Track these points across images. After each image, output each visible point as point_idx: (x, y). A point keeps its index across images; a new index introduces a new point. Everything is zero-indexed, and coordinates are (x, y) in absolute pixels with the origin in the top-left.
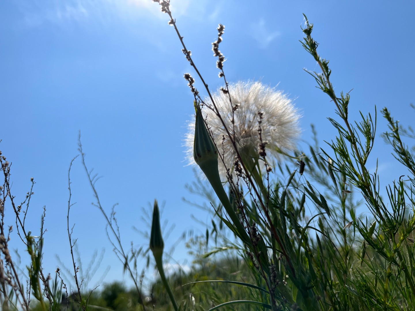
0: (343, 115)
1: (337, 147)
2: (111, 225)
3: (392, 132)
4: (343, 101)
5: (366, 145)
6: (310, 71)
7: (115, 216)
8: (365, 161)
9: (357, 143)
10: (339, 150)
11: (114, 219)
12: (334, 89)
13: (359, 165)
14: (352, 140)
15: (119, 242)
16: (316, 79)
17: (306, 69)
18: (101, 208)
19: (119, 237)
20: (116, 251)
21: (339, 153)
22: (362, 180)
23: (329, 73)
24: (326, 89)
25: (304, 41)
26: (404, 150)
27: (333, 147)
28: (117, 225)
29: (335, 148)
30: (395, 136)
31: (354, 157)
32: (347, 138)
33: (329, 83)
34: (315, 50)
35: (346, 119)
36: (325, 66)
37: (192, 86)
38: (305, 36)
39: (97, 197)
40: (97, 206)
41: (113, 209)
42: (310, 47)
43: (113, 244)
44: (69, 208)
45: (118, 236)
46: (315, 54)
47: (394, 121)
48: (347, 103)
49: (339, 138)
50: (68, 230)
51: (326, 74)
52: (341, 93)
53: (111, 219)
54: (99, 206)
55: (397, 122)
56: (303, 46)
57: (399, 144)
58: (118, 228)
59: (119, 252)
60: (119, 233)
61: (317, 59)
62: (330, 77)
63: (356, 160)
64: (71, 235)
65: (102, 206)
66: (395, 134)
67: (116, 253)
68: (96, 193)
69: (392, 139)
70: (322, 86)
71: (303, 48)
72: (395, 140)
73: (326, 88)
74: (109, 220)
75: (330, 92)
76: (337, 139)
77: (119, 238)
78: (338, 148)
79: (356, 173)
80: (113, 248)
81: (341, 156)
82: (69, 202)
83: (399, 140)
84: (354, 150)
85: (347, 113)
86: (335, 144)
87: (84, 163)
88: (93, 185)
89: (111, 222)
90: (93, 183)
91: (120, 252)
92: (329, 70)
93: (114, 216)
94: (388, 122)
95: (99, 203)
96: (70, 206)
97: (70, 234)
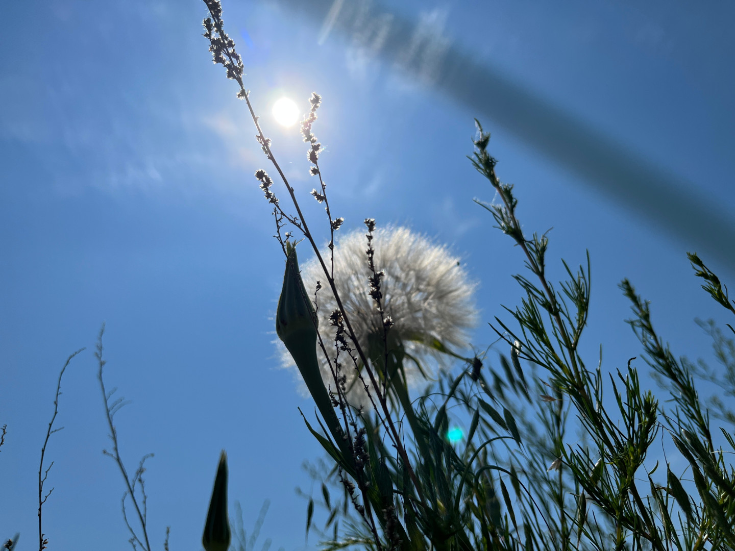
0: (537, 268)
1: (524, 316)
2: (132, 492)
3: (638, 318)
4: (535, 246)
5: (577, 318)
6: (483, 203)
7: (143, 476)
8: (576, 344)
9: (560, 314)
10: (528, 322)
11: (140, 480)
12: (522, 227)
13: (566, 350)
14: (553, 309)
15: (144, 525)
16: (494, 214)
17: (478, 200)
18: (118, 460)
19: (145, 516)
20: (136, 543)
21: (529, 327)
22: (571, 375)
23: (513, 204)
24: (510, 230)
25: (473, 157)
26: (661, 349)
27: (517, 316)
28: (143, 492)
29: (520, 317)
30: (643, 326)
31: (556, 335)
32: (544, 305)
33: (513, 219)
34: (492, 170)
35: (541, 275)
36: (507, 194)
37: (267, 189)
38: (478, 150)
39: (115, 438)
40: (112, 456)
41: (141, 464)
42: (483, 165)
43: (131, 530)
44: (48, 436)
45: (142, 514)
46: (492, 177)
47: (642, 302)
48: (544, 249)
49: (527, 302)
50: (40, 473)
51: (509, 205)
52: (534, 235)
53: (134, 481)
54: (115, 455)
55: (647, 304)
56: (474, 165)
57: (652, 340)
58: (145, 497)
59: (141, 544)
60: (146, 508)
61: (496, 184)
62: (516, 210)
63: (559, 341)
64: (42, 482)
65: (120, 456)
66: (645, 323)
67: (134, 546)
68: (113, 432)
69: (639, 330)
70: (503, 224)
71: (474, 168)
72: (645, 332)
73: (509, 227)
74: (131, 484)
75: (516, 233)
76: (524, 302)
77: (144, 518)
78: (526, 319)
79: (558, 362)
80: (131, 536)
81: (531, 331)
82: (50, 425)
83: (651, 331)
84: (556, 325)
85: (543, 266)
86: (521, 310)
87: (100, 378)
88: (110, 416)
89: (134, 486)
90: (110, 413)
91: (143, 545)
92: (514, 200)
93: (140, 476)
94: (632, 304)
95: (116, 449)
96: (51, 431)
97: (42, 480)
